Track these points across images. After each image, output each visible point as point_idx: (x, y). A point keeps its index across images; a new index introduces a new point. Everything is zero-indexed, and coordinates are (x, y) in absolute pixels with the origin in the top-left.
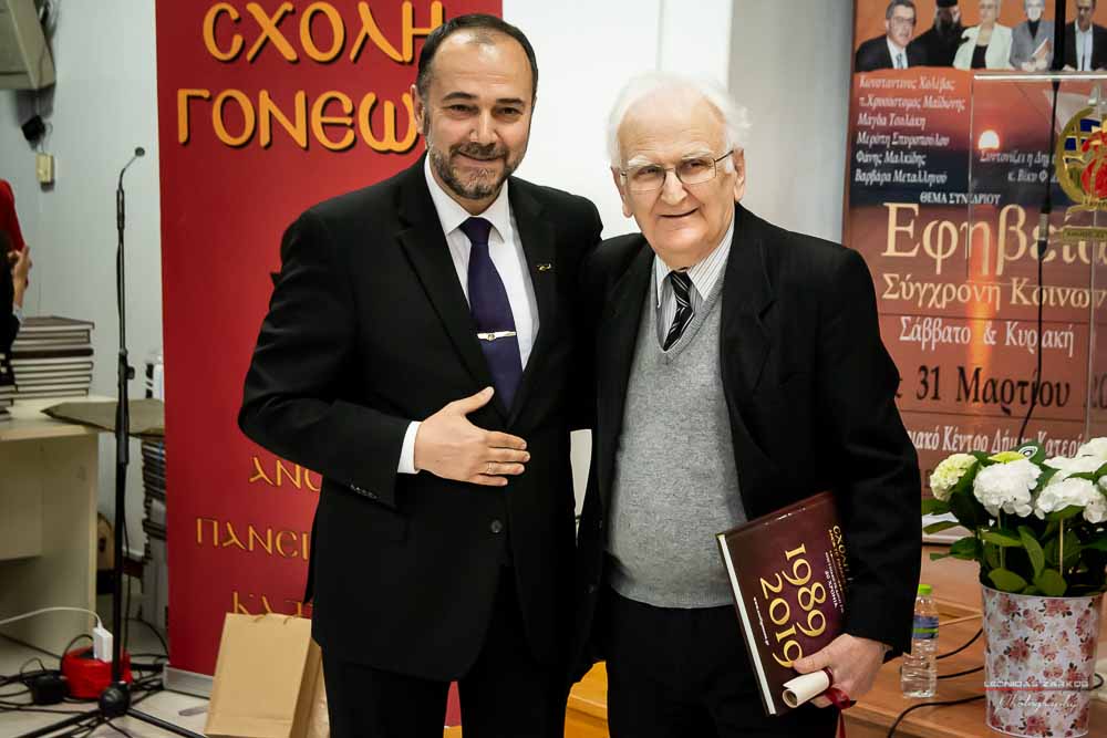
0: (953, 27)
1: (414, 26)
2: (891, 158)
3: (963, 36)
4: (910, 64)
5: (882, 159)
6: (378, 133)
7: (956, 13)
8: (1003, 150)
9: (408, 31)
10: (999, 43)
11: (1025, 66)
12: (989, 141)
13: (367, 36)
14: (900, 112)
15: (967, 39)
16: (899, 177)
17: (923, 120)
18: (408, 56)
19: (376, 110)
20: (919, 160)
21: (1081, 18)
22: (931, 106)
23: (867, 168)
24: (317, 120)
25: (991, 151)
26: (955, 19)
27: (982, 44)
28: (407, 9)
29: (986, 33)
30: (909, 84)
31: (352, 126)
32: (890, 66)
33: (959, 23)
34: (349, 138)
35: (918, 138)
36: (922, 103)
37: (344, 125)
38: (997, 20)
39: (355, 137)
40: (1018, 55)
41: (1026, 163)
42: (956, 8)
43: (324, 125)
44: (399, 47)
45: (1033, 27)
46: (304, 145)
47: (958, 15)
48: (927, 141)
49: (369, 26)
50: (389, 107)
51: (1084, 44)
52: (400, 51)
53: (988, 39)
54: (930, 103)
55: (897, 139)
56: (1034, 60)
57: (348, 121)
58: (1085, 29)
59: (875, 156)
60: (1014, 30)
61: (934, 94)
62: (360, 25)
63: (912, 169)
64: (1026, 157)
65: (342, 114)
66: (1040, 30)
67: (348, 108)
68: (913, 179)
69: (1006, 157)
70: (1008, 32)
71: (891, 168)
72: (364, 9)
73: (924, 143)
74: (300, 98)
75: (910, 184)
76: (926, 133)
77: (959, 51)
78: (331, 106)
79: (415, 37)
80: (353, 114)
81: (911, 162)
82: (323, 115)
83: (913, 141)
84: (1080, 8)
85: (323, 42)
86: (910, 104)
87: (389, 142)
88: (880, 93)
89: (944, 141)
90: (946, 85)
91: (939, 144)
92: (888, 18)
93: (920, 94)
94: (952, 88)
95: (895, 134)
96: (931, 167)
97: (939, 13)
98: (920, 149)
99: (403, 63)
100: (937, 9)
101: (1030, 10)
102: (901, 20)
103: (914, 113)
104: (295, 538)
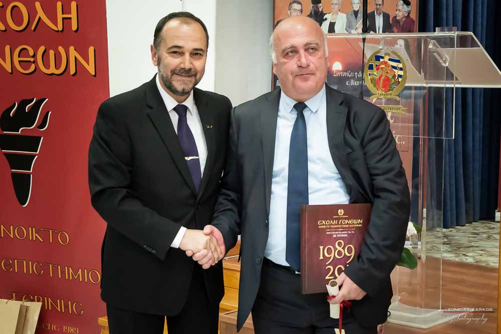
0: (319, 14)
1: (63, 14)
3: (324, 18)
6: (47, 66)
7: (321, 7)
8: (344, 70)
9: (60, 16)
10: (341, 21)
11: (353, 31)
12: (337, 66)
13: (40, 18)
15: (326, 19)
18: (60, 28)
19: (45, 54)
21: (377, 9)
24: (16, 59)
25: (338, 71)
26: (320, 10)
27: (333, 21)
28: (59, 4)
29: (334, 16)
31: (34, 62)
33: (322, 11)
34: (33, 67)
37: (30, 61)
38: (339, 10)
39: (35, 67)
40: (349, 27)
41: (354, 77)
42: (321, 5)
43: (19, 61)
44: (56, 24)
45: (356, 13)
46: (10, 71)
47: (322, 8)
49: (41, 13)
50: (52, 53)
51: (379, 21)
52: (56, 25)
53: (336, 19)
56: (356, 29)
57: (32, 60)
58: (379, 14)
60: (347, 15)
62: (36, 13)
64: (354, 75)
65: (29, 56)
66: (359, 15)
67: (31, 53)
69: (345, 74)
70: (344, 15)
72: (38, 4)
74: (7, 48)
77: (323, 25)
78: (23, 52)
79: (63, 19)
80: (34, 56)
82: (19, 57)
84: (377, 5)
85: (18, 21)
87: (52, 70)
92: (289, 10)
97: (313, 7)
99: (58, 31)
100: (312, 5)
101: (354, 6)
102: (296, 10)
104: (11, 262)
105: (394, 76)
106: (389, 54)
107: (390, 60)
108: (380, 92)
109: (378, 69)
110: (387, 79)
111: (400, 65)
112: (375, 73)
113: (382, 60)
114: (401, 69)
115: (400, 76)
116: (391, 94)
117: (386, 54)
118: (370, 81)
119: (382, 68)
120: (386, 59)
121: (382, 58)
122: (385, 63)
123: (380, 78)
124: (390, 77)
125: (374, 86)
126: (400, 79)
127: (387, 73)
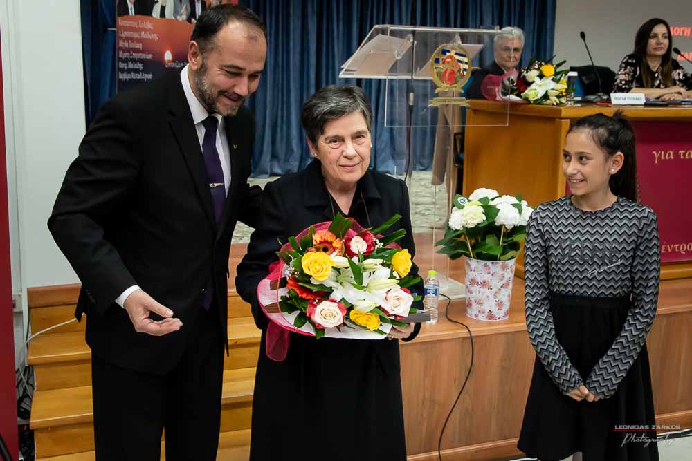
2: (131, 66)
4: (135, 14)
5: (127, 66)
8: (173, 61)
10: (170, 5)
12: (168, 56)
14: (132, 39)
16: (133, 76)
17: (141, 44)
20: (140, 66)
22: (145, 37)
23: (123, 71)
25: (169, 61)
27: (164, 5)
30: (134, 24)
32: (128, 14)
35: (140, 54)
36: (140, 35)
40: (176, 12)
48: (143, 56)
53: (166, 2)
54: (144, 35)
55: (132, 55)
56: (181, 15)
59: (125, 64)
61: (145, 30)
63: (137, 71)
68: (139, 77)
71: (129, 71)
73: (142, 57)
75: (138, 79)
76: (143, 52)
77: (154, 8)
81: (137, 68)
83: (137, 56)
86: (136, 35)
88: (126, 29)
89: (150, 56)
90: (149, 26)
91: (148, 57)
93: (139, 30)
94: (152, 28)
95: (131, 52)
96: (146, 71)
98: (141, 61)
103: (138, 40)
105: (460, 70)
106: (455, 50)
107: (456, 54)
108: (445, 85)
109: (444, 63)
110: (453, 73)
111: (466, 60)
112: (441, 67)
113: (448, 54)
114: (466, 63)
115: (465, 70)
116: (456, 87)
117: (453, 49)
118: (436, 75)
119: (448, 62)
120: (453, 53)
121: (449, 52)
122: (451, 57)
123: (446, 70)
124: (456, 70)
125: (441, 79)
126: (465, 73)
127: (453, 66)
